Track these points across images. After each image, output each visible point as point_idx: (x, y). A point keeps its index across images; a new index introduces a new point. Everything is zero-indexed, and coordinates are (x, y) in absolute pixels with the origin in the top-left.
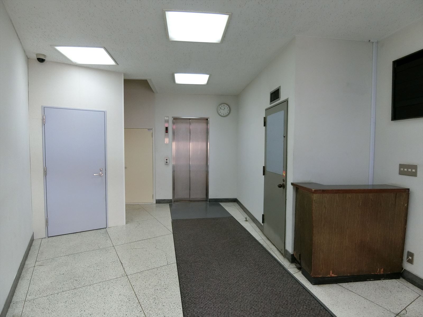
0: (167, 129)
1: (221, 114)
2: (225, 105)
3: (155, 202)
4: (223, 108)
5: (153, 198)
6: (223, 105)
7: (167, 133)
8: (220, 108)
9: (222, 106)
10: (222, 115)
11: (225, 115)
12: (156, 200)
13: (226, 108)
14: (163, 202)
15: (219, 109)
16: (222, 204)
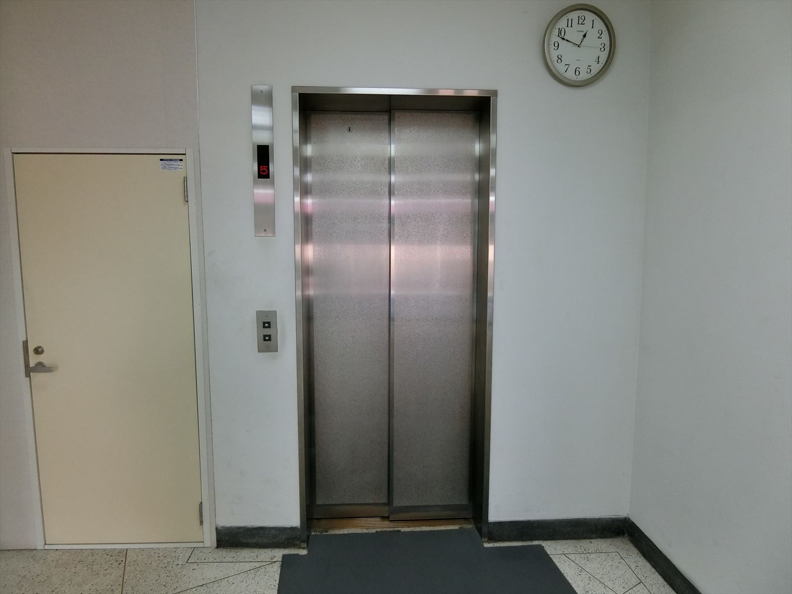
0: (263, 154)
1: (560, 68)
2: (590, 16)
3: (210, 539)
4: (573, 34)
5: (201, 522)
6: (574, 15)
7: (267, 176)
8: (560, 32)
9: (570, 24)
10: (570, 75)
11: (584, 76)
12: (216, 529)
13: (593, 34)
14: (254, 541)
15: (555, 38)
16: (554, 549)
